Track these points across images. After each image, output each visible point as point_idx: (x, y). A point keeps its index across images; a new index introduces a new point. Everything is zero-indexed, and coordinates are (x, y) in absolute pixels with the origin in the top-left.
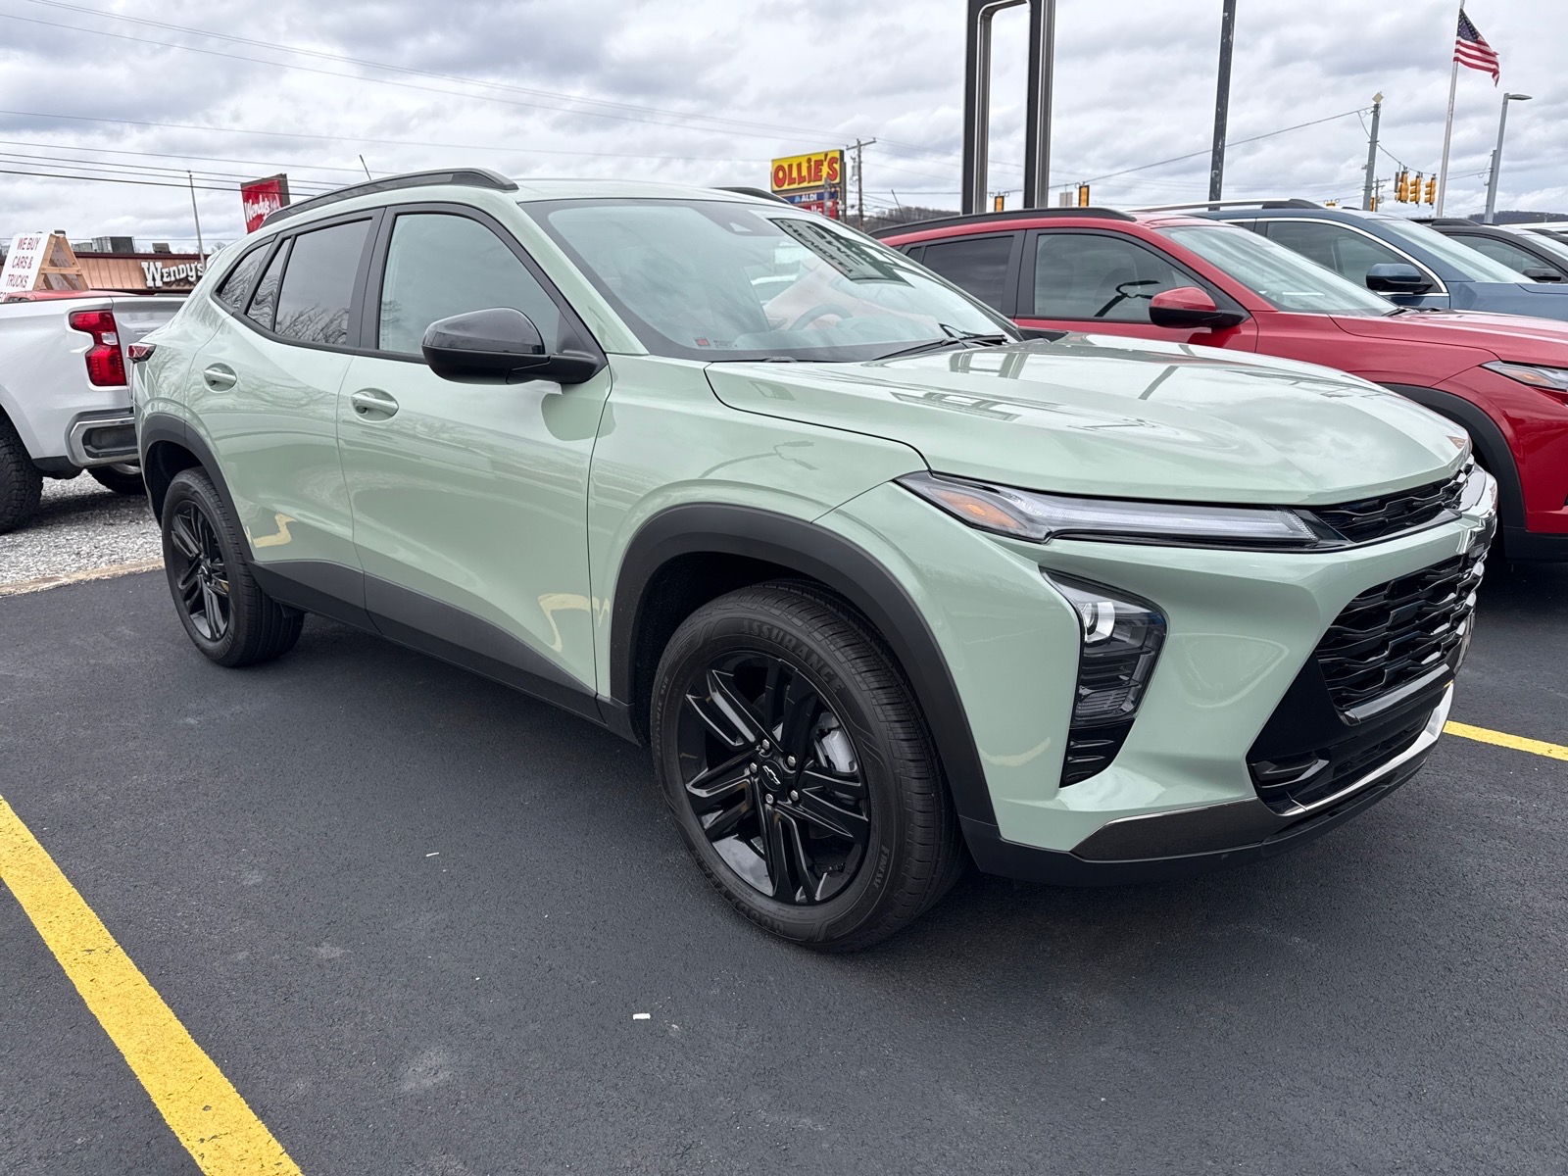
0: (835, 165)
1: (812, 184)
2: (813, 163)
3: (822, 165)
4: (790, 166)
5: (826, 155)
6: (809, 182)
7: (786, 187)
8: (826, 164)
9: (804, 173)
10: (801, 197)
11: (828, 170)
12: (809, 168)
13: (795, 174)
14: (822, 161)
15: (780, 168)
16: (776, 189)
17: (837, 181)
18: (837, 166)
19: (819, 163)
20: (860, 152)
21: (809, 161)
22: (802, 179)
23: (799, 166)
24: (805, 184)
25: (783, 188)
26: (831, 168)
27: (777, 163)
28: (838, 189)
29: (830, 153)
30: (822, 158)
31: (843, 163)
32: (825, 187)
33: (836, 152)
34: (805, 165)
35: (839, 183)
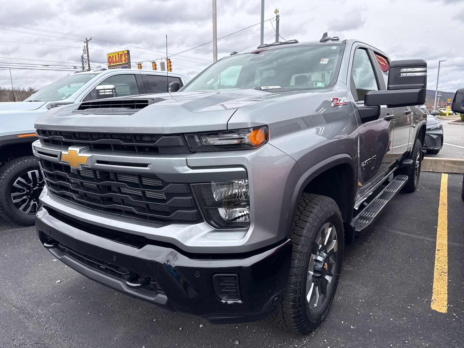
2: (119, 55)
3: (122, 56)
4: (113, 56)
5: (123, 52)
6: (119, 63)
7: (112, 65)
8: (123, 55)
9: (117, 59)
11: (124, 58)
12: (118, 57)
13: (114, 60)
14: (122, 54)
15: (110, 57)
16: (109, 65)
17: (127, 62)
18: (126, 56)
19: (121, 55)
20: (87, 44)
21: (118, 54)
22: (116, 62)
23: (115, 56)
24: (117, 64)
26: (125, 57)
27: (109, 56)
28: (128, 65)
29: (124, 51)
30: (122, 53)
31: (129, 55)
32: (124, 65)
33: (127, 51)
34: (117, 56)
35: (128, 63)
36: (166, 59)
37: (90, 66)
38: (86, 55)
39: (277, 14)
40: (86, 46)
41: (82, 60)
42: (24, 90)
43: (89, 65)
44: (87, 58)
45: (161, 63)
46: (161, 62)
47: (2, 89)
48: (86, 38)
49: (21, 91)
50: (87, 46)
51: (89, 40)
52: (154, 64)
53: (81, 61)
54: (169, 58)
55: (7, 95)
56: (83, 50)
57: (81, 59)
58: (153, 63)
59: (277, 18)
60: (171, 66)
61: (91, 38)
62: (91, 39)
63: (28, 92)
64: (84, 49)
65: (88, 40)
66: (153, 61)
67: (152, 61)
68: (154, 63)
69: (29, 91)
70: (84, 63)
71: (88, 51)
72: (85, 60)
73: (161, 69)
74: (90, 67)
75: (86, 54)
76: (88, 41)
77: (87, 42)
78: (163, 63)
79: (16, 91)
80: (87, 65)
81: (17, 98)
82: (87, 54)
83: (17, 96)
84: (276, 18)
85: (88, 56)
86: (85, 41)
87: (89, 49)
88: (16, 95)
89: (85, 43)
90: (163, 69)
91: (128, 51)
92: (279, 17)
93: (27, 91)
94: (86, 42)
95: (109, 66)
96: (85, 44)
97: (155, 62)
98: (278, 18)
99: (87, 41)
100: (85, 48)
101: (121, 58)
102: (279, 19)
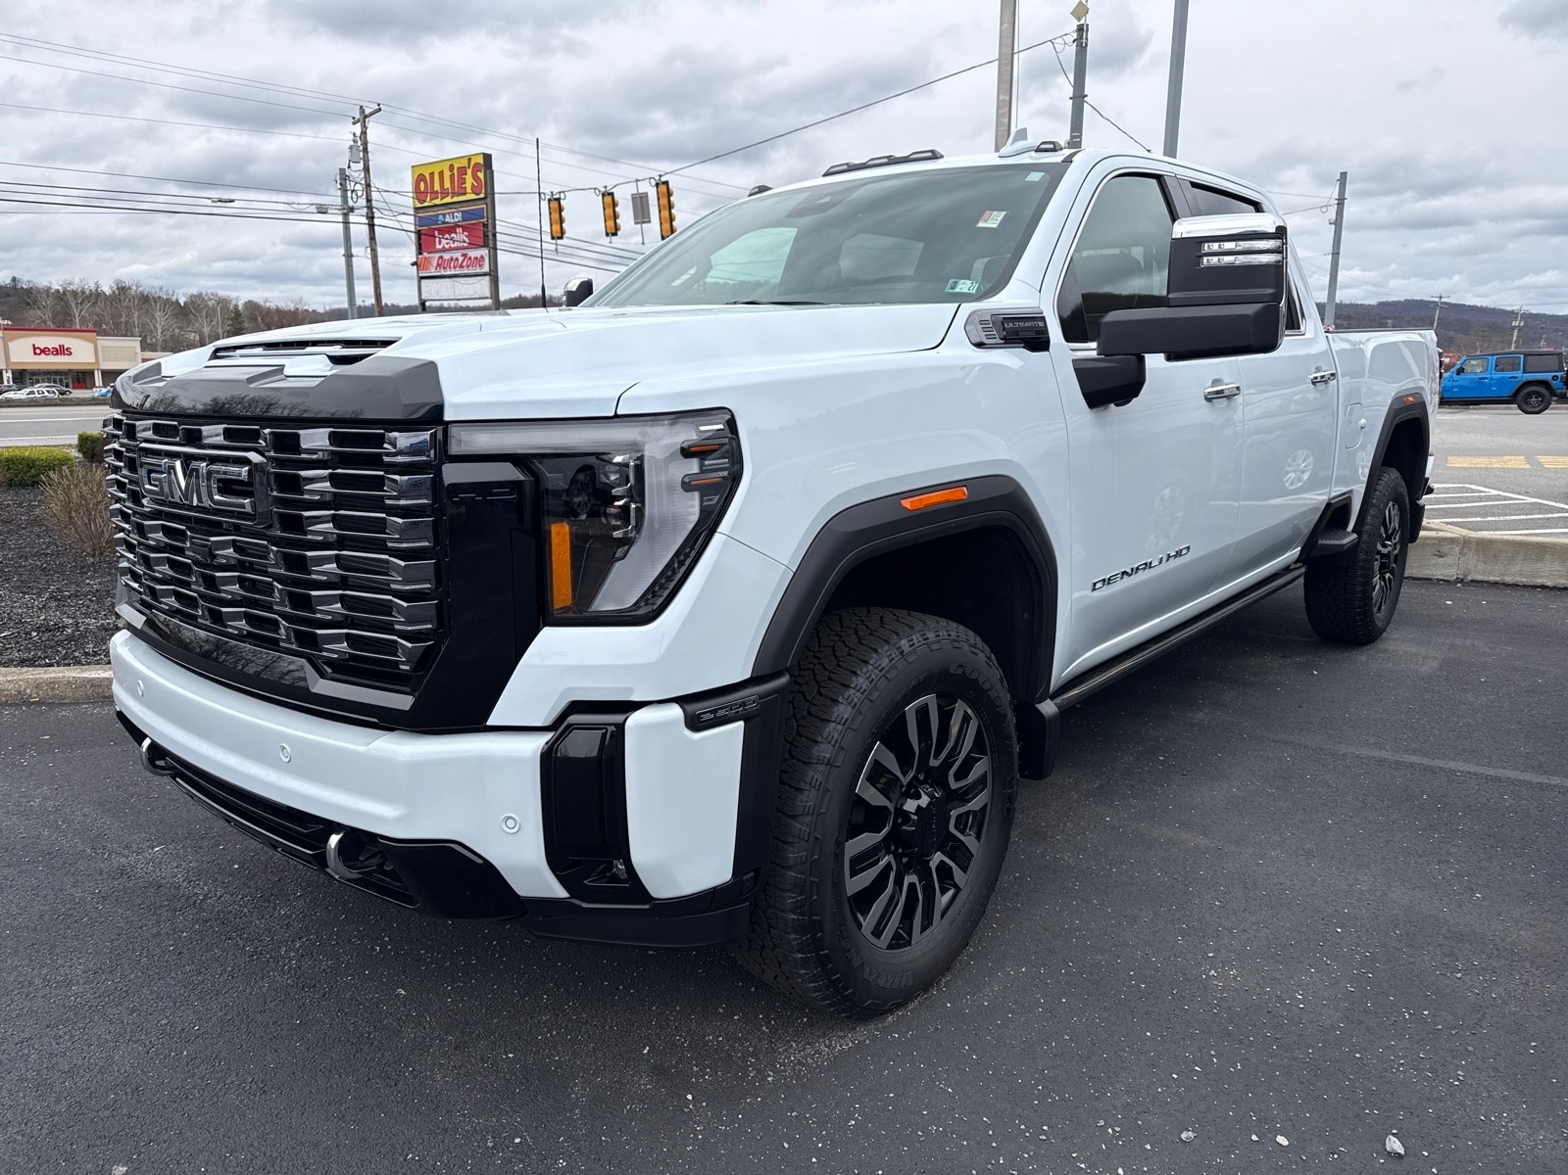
0: (479, 174)
1: (456, 199)
2: (455, 171)
3: (466, 174)
4: (432, 174)
5: (470, 160)
6: (452, 197)
7: (428, 202)
8: (469, 171)
9: (447, 184)
10: (444, 215)
11: (472, 180)
12: (452, 176)
13: (437, 187)
14: (464, 168)
15: (420, 178)
16: (419, 205)
17: (482, 193)
18: (481, 175)
19: (462, 171)
20: (364, 126)
21: (451, 168)
22: (445, 193)
23: (441, 173)
24: (448, 200)
25: (426, 204)
26: (475, 177)
27: (418, 172)
28: (484, 206)
29: (473, 158)
30: (465, 163)
31: (488, 171)
32: (470, 204)
33: (482, 156)
34: (447, 174)
35: (485, 198)
36: (653, 182)
37: (374, 204)
38: (361, 166)
39: (1082, 22)
40: (358, 134)
41: (341, 184)
42: (97, 290)
43: (369, 200)
44: (362, 175)
45: (634, 197)
46: (636, 192)
47: (24, 287)
48: (361, 107)
49: (88, 292)
50: (364, 133)
51: (371, 114)
52: (608, 199)
53: (339, 186)
54: (663, 179)
55: (44, 307)
56: (351, 148)
57: (339, 181)
58: (603, 195)
59: (1080, 37)
60: (670, 206)
61: (379, 105)
62: (380, 109)
63: (110, 295)
64: (352, 143)
65: (367, 112)
66: (605, 187)
67: (603, 190)
68: (608, 195)
69: (117, 292)
70: (349, 193)
71: (365, 150)
72: (352, 184)
73: (635, 217)
74: (374, 210)
75: (359, 162)
76: (366, 117)
77: (364, 122)
78: (641, 197)
79: (74, 293)
80: (363, 202)
81: (77, 314)
82: (362, 162)
83: (77, 308)
84: (1075, 35)
85: (367, 169)
86: (358, 116)
87: (369, 145)
88: (74, 306)
89: (354, 123)
90: (644, 217)
91: (488, 158)
92: (1087, 30)
93: (108, 291)
94: (358, 121)
95: (416, 209)
96: (358, 129)
97: (612, 194)
98: (1084, 36)
99: (364, 118)
100: (355, 141)
101: (463, 181)
102: (1087, 39)
